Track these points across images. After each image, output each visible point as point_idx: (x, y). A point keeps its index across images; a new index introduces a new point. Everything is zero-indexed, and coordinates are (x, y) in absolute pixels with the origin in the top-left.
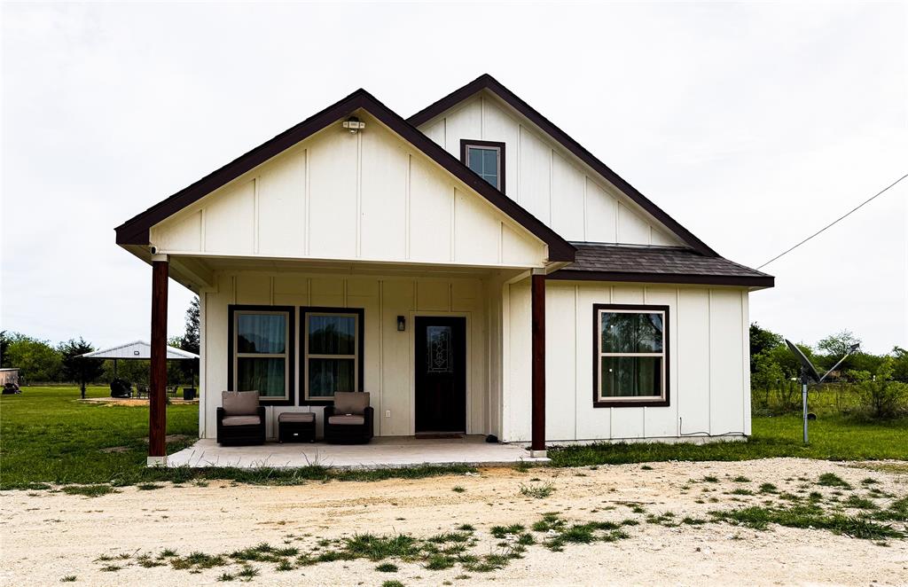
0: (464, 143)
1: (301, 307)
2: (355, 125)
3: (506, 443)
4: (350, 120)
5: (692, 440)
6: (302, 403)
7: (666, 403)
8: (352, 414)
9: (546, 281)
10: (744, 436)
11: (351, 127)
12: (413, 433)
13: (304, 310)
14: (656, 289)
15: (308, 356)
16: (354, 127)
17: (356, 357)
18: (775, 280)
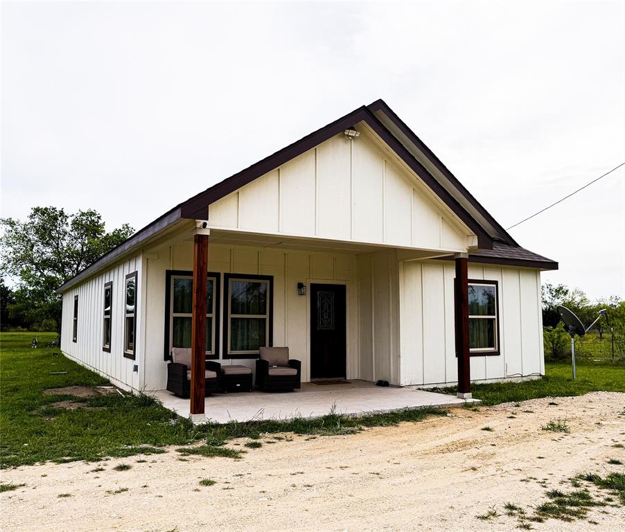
1: (225, 274)
2: (353, 133)
3: (402, 387)
4: (350, 129)
5: (514, 380)
6: (226, 356)
7: (498, 353)
8: (278, 366)
9: (468, 263)
10: (541, 375)
11: (350, 134)
12: (309, 380)
13: (227, 276)
14: (491, 269)
15: (230, 316)
16: (351, 134)
17: (267, 317)
18: (559, 265)
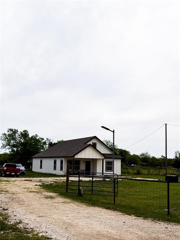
0: (93, 143)
